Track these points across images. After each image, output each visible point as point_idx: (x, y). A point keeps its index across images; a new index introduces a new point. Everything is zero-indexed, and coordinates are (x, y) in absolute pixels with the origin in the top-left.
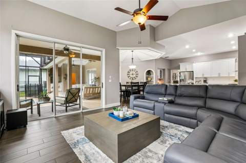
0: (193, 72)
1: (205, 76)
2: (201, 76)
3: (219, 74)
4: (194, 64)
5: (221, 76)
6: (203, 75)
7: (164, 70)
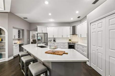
0: (47, 33)
1: (54, 37)
2: (52, 37)
3: (62, 36)
4: (48, 28)
5: (63, 37)
6: (53, 36)
7: (23, 30)
